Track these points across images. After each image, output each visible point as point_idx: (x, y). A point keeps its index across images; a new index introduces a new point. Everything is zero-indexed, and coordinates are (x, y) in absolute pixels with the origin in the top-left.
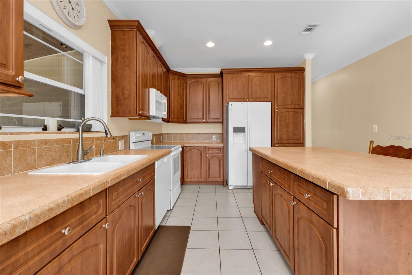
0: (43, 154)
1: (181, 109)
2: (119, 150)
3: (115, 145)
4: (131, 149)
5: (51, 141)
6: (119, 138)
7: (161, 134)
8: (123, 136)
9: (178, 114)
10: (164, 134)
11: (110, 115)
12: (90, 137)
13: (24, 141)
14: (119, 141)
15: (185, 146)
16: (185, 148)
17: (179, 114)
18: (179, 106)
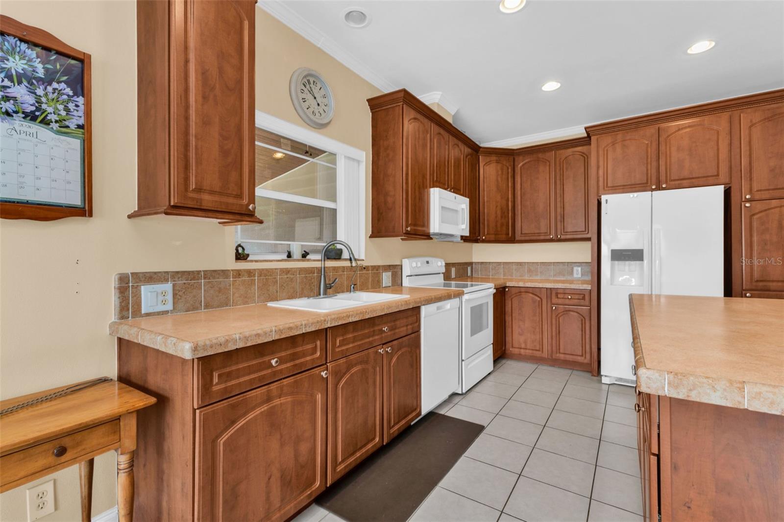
0: (284, 285)
1: (502, 217)
2: (384, 286)
3: (377, 279)
4: (405, 287)
5: (293, 270)
6: (383, 269)
7: (471, 264)
8: (390, 266)
9: (496, 226)
10: (476, 263)
11: (369, 235)
12: (340, 267)
13: (267, 270)
14: (384, 273)
15: (507, 285)
16: (507, 290)
17: (499, 225)
18: (499, 213)
